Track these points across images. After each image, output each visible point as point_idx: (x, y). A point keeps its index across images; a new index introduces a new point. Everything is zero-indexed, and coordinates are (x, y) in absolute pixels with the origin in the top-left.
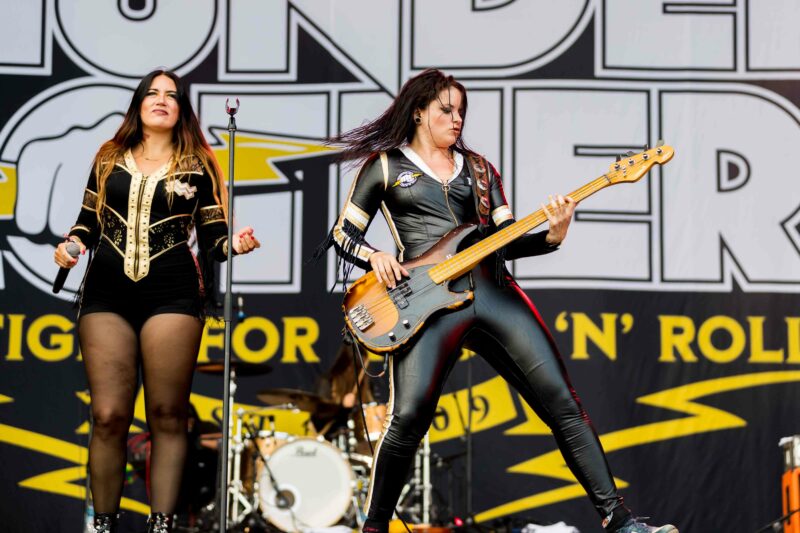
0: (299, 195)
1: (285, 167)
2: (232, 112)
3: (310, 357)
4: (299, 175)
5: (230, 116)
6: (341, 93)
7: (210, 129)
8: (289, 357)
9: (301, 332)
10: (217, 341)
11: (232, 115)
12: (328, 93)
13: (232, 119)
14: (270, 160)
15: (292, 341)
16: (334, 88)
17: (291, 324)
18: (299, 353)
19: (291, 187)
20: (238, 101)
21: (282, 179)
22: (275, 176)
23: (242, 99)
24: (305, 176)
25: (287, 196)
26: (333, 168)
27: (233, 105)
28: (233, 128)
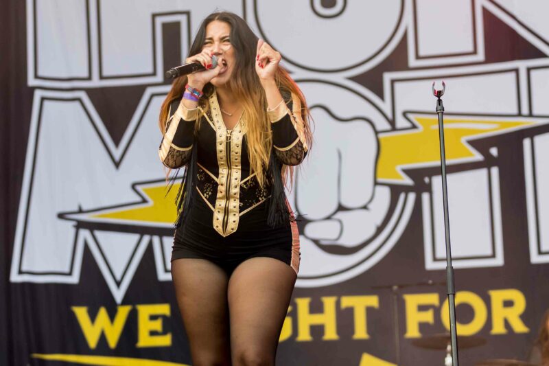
0: (495, 171)
1: (480, 145)
2: (439, 94)
3: (519, 327)
4: (494, 151)
5: (437, 98)
6: (529, 70)
7: (405, 114)
8: (498, 328)
9: (508, 304)
10: (428, 317)
11: (439, 97)
12: (517, 71)
13: (440, 101)
14: (464, 140)
15: (499, 313)
16: (522, 65)
17: (498, 296)
18: (507, 324)
19: (487, 163)
20: (444, 84)
21: (478, 157)
22: (471, 155)
23: (447, 81)
24: (499, 152)
25: (484, 172)
26: (527, 143)
27: (439, 87)
28: (440, 111)
